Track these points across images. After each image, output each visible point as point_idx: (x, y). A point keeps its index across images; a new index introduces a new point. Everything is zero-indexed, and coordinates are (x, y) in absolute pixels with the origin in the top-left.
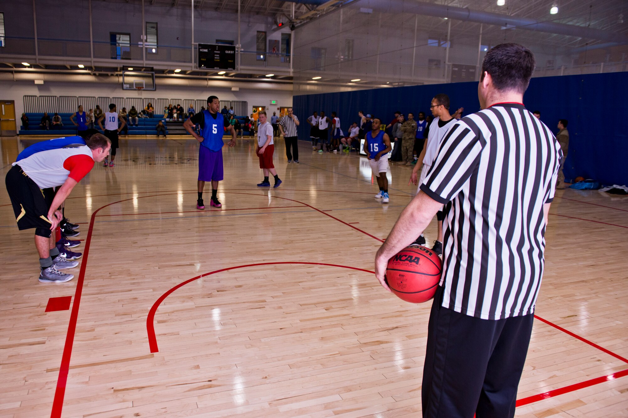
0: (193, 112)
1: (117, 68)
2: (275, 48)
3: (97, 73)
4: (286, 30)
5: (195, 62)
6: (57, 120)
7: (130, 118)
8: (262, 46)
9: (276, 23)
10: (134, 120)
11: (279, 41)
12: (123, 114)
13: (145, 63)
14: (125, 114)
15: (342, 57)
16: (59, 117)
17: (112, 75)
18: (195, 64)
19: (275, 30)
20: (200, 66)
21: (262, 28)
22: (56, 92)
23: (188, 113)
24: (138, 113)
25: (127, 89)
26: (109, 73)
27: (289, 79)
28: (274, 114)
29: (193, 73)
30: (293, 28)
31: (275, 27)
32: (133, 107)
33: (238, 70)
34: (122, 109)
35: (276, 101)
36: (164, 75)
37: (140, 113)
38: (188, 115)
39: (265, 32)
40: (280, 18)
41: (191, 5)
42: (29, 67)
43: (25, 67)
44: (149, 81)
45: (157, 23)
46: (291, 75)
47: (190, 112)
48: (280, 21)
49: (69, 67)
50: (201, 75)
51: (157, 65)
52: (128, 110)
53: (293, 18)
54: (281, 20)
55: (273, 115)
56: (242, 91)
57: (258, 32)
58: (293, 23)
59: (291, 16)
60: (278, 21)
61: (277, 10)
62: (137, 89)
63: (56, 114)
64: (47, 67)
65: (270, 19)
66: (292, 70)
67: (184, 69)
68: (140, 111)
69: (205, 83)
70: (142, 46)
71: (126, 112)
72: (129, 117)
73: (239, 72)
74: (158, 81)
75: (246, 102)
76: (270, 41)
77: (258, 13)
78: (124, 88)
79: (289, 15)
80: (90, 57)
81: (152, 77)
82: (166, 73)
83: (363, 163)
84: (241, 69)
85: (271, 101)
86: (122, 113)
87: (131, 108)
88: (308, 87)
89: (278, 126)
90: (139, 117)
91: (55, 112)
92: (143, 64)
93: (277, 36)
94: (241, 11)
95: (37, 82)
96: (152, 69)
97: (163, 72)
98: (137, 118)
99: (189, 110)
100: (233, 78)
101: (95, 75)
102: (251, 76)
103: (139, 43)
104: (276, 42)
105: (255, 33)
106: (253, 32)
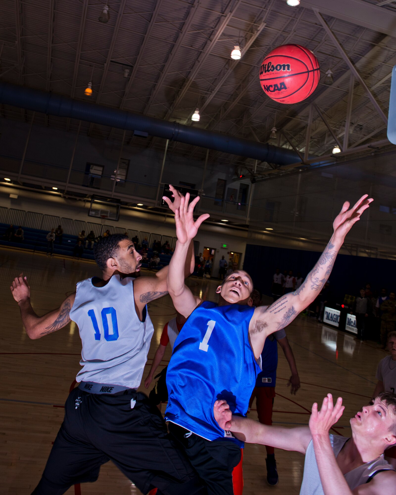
0: (147, 244)
1: (86, 195)
2: (233, 196)
3: (67, 196)
4: (247, 181)
5: (159, 200)
6: (19, 233)
7: (87, 241)
8: (221, 192)
9: (236, 173)
10: (90, 243)
11: (236, 190)
12: (82, 237)
13: (113, 194)
14: (84, 237)
15: (297, 213)
16: (23, 231)
17: (80, 200)
18: (159, 202)
19: (234, 180)
21: (223, 176)
22: (26, 207)
23: (141, 245)
24: (95, 237)
25: (93, 215)
26: (78, 198)
27: (244, 227)
28: (223, 258)
30: (253, 181)
31: (235, 177)
32: (92, 232)
34: (81, 232)
35: (227, 245)
36: (127, 207)
37: (97, 238)
38: (141, 246)
39: (225, 181)
40: (241, 170)
41: (164, 150)
42: (8, 182)
43: (6, 181)
44: (115, 210)
45: (129, 161)
46: (247, 223)
47: (144, 244)
49: (44, 188)
50: (161, 211)
51: (124, 198)
52: (86, 234)
53: (255, 172)
54: (242, 172)
55: (221, 258)
57: (219, 179)
58: (255, 176)
59: (253, 170)
60: (239, 172)
61: (240, 163)
62: (101, 217)
63: (20, 227)
64: (24, 184)
65: (231, 170)
66: (248, 219)
67: (146, 204)
68: (97, 237)
69: (163, 219)
70: (114, 179)
71: (84, 235)
72: (85, 241)
73: (198, 214)
74: (123, 212)
75: (198, 242)
76: (228, 188)
77: (221, 163)
78: (90, 215)
79: (252, 170)
80: (66, 182)
81: (117, 207)
82: (129, 206)
83: (326, 332)
85: (222, 244)
86: (80, 236)
87: (90, 233)
88: (260, 236)
89: (226, 269)
90: (95, 242)
91: (20, 225)
92: (111, 195)
93: (236, 185)
94: (208, 160)
95: (11, 196)
96: (118, 201)
97: (126, 204)
98: (93, 242)
99: (143, 242)
101: (64, 197)
103: (112, 176)
104: (235, 190)
105: (217, 180)
106: (215, 179)
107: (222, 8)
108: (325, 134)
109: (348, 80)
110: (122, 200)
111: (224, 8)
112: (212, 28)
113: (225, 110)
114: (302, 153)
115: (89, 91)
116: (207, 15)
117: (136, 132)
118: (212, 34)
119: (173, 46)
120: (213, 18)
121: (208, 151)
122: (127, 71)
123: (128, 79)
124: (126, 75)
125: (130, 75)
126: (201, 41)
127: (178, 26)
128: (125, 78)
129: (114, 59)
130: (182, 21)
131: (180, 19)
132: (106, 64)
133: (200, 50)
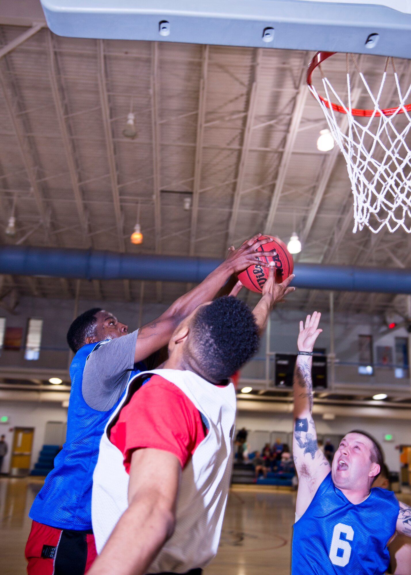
2: (387, 358)
4: (402, 332)
5: (270, 378)
8: (367, 354)
9: (385, 323)
11: (392, 348)
18: (271, 381)
19: (384, 333)
20: (277, 383)
21: (366, 330)
29: (267, 394)
30: (410, 329)
31: (384, 329)
33: (331, 389)
35: (394, 436)
39: (370, 337)
40: (391, 317)
48: (391, 320)
50: (279, 396)
54: (393, 319)
56: (339, 420)
57: (361, 336)
58: (410, 322)
59: (407, 313)
60: (389, 320)
61: (386, 307)
65: (376, 319)
67: (257, 388)
73: (333, 392)
76: (379, 348)
77: (358, 311)
79: (404, 312)
84: (336, 388)
85: (384, 435)
93: (388, 341)
94: (335, 310)
95: (64, 404)
100: (325, 401)
102: (351, 397)
104: (388, 349)
105: (356, 338)
106: (353, 337)
107: (295, 84)
111: (297, 83)
112: (288, 114)
115: (137, 237)
116: (276, 98)
118: (289, 124)
119: (240, 152)
120: (285, 100)
121: (331, 295)
122: (188, 200)
123: (190, 211)
124: (187, 206)
125: (191, 205)
126: (277, 138)
127: (239, 123)
128: (186, 210)
129: (164, 188)
130: (242, 115)
131: (239, 112)
132: (154, 197)
133: (281, 150)
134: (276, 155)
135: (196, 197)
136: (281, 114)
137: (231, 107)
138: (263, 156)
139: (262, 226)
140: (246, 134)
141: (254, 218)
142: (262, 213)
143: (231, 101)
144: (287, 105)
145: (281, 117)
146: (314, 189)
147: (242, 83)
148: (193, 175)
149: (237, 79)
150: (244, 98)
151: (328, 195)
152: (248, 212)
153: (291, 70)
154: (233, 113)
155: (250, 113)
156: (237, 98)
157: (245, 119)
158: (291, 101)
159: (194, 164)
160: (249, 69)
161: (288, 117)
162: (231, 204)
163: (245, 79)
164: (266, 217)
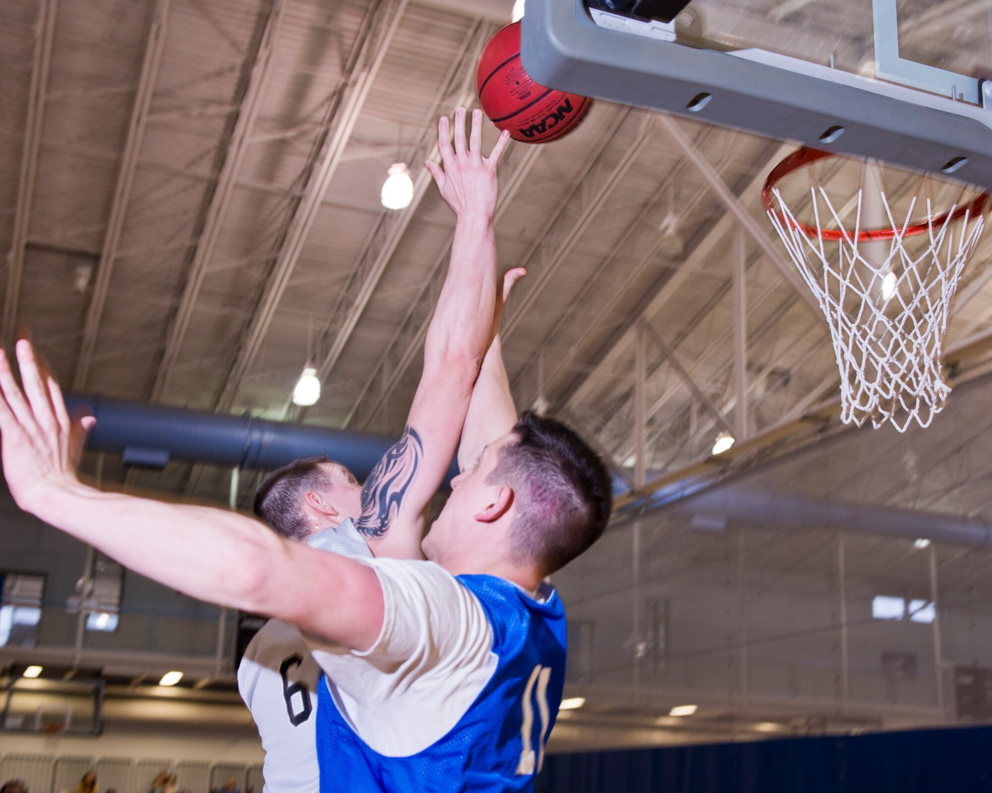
13: (80, 654)
18: (226, 660)
25: (16, 729)
29: (215, 686)
36: (128, 690)
44: (85, 707)
51: (114, 661)
62: (44, 730)
67: (192, 675)
74: (113, 709)
81: (97, 697)
82: (135, 686)
96: (96, 674)
97: (125, 681)
107: (343, 67)
108: (689, 408)
109: (726, 245)
110: (110, 670)
112: (321, 124)
113: (395, 364)
114: (631, 470)
116: (301, 88)
117: (130, 455)
118: (322, 141)
119: (212, 187)
120: (320, 91)
122: (84, 271)
123: (88, 296)
124: (82, 283)
125: (92, 281)
126: (293, 165)
127: (219, 125)
128: (78, 293)
129: (36, 239)
130: (228, 109)
131: (221, 103)
132: (11, 256)
133: (297, 192)
134: (286, 202)
135: (106, 268)
136: (304, 121)
137: (205, 90)
138: (259, 198)
139: (238, 343)
140: (233, 150)
141: (222, 326)
142: (241, 315)
143: (207, 77)
144: (322, 105)
145: (307, 127)
146: (354, 280)
147: (234, 44)
148: (106, 215)
149: (225, 34)
150: (236, 75)
151: (379, 296)
152: (214, 310)
153: (340, 36)
154: (207, 102)
155: (246, 108)
156: (219, 74)
157: (233, 120)
158: (329, 99)
159: (110, 197)
160: (253, 18)
161: (321, 130)
162: (180, 288)
163: (244, 36)
164: (249, 324)
